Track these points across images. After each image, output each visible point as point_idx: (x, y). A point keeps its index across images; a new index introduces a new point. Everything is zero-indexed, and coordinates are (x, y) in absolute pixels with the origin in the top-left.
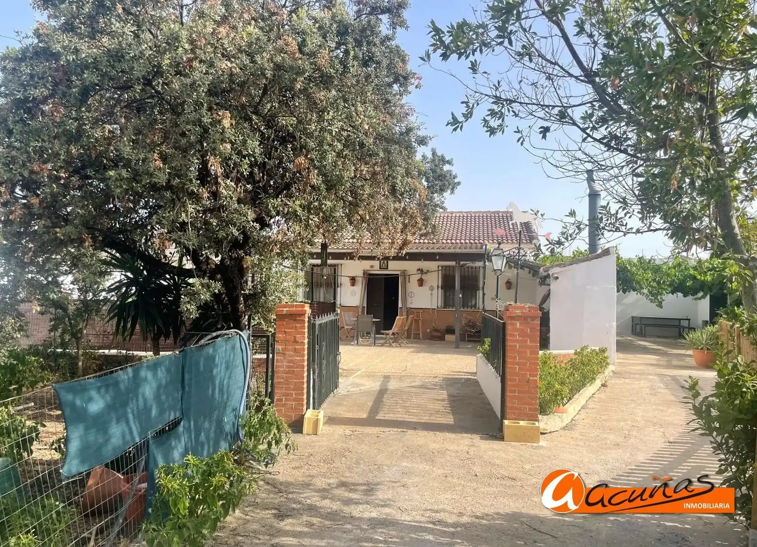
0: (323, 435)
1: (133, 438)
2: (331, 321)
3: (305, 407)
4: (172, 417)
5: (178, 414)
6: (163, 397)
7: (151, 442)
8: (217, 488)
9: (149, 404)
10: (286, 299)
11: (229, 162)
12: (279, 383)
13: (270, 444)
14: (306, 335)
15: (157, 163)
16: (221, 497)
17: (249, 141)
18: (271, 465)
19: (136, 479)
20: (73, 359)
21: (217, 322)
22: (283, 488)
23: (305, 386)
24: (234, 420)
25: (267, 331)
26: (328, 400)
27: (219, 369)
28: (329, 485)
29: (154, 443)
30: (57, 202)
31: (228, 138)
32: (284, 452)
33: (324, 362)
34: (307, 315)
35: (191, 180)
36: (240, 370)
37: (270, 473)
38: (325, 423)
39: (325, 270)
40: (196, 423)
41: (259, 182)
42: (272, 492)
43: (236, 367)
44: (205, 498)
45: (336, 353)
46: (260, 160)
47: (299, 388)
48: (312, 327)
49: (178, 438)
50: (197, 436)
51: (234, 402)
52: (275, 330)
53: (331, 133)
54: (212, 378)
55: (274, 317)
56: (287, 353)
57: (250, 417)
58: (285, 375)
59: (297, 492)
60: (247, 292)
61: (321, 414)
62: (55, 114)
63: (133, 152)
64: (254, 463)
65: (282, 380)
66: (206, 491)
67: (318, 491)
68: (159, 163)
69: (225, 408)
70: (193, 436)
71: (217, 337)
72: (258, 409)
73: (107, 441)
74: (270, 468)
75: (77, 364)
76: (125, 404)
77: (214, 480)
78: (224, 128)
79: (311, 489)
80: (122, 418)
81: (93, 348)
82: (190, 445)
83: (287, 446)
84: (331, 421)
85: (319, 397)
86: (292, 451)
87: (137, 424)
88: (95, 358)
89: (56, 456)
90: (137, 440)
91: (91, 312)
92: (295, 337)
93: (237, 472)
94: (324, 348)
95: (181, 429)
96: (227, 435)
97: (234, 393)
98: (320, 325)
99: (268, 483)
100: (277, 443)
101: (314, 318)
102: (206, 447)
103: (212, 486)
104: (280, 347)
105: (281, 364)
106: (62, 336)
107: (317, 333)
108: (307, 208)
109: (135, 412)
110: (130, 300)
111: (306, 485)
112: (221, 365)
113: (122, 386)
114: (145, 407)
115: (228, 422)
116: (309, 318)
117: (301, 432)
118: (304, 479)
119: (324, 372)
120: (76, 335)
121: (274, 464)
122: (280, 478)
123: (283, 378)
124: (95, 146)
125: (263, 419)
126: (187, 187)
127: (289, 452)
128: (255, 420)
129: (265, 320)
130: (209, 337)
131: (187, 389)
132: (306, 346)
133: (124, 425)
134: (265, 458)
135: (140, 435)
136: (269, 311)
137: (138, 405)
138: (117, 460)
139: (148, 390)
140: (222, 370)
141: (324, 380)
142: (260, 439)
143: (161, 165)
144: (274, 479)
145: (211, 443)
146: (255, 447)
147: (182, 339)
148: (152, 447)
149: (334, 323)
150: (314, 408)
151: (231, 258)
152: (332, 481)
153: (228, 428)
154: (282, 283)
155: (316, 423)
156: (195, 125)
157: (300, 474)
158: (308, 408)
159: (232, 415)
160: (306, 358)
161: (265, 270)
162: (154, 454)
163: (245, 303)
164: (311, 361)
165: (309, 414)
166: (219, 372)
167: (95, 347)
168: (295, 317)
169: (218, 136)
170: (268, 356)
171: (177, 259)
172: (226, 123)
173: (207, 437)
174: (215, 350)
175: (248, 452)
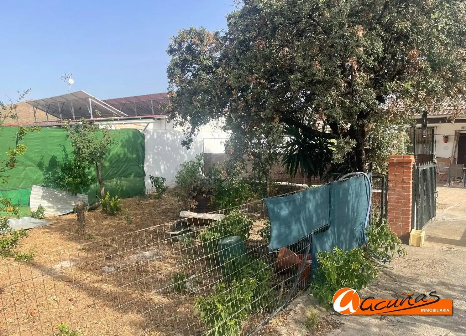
0: (424, 248)
1: (304, 233)
2: (430, 168)
3: (410, 228)
4: (324, 224)
5: (327, 222)
6: (319, 211)
7: (313, 237)
8: (355, 270)
9: (311, 214)
10: (394, 152)
11: (360, 60)
12: (391, 209)
13: (386, 249)
14: (411, 178)
15: (318, 67)
16: (357, 277)
17: (376, 44)
18: (388, 263)
19: (306, 257)
20: (264, 187)
21: (348, 167)
22: (396, 278)
23: (411, 212)
24: (361, 230)
25: (381, 174)
26: (428, 224)
27: (351, 197)
28: (432, 282)
29: (315, 237)
30: (260, 97)
31: (362, 44)
32: (397, 255)
33: (425, 197)
34: (412, 163)
35: (338, 75)
36: (364, 199)
37: (387, 268)
38: (426, 240)
39: (425, 131)
40: (338, 229)
41: (379, 71)
42: (389, 279)
43: (362, 196)
44: (347, 275)
45: (434, 191)
46: (381, 56)
47: (406, 214)
48: (416, 172)
49: (328, 236)
50: (339, 236)
51: (361, 219)
52: (387, 173)
53: (437, 29)
54: (347, 202)
55: (386, 164)
56: (397, 189)
57: (373, 229)
58: (395, 204)
59: (407, 283)
60: (368, 147)
61: (423, 234)
62: (260, 45)
63: (303, 62)
64: (376, 260)
65: (393, 208)
66: (347, 271)
67: (423, 285)
68: (319, 67)
69: (355, 222)
70: (336, 237)
71: (350, 176)
72: (378, 225)
73: (290, 233)
74: (387, 264)
75: (266, 189)
76: (299, 213)
77: (353, 265)
78: (358, 37)
79: (418, 283)
80: (298, 220)
81: (273, 180)
82: (335, 242)
83: (399, 251)
84: (430, 239)
85: (421, 222)
86: (402, 255)
87: (306, 225)
88: (275, 186)
89: (260, 239)
90: (306, 234)
91: (273, 160)
92: (403, 179)
93: (367, 263)
94: (424, 187)
95: (329, 231)
96: (357, 239)
97: (361, 212)
98: (422, 171)
99: (386, 274)
100: (392, 248)
101: (418, 165)
102: (344, 245)
103: (351, 268)
104: (391, 185)
105: (392, 197)
106: (258, 173)
107: (419, 176)
108: (416, 86)
109: (304, 218)
110: (295, 153)
111: (414, 280)
112: (353, 194)
113: (297, 202)
114: (310, 215)
115: (357, 231)
116: (414, 165)
117: (408, 244)
118: (412, 275)
119: (425, 204)
120: (266, 173)
121: (390, 262)
122: (394, 272)
123: (394, 206)
124: (279, 62)
125: (382, 232)
126: (335, 80)
127: (400, 255)
128: (376, 232)
129: (381, 166)
130: (345, 176)
131: (332, 207)
132: (411, 185)
133: (299, 225)
134: (383, 257)
135: (307, 232)
136: (383, 160)
137: (306, 215)
138: (293, 245)
139: (311, 206)
140: (354, 197)
141: (424, 209)
142: (379, 244)
143: (320, 68)
144: (390, 272)
145: (347, 242)
146: (376, 249)
147: (325, 177)
148: (314, 240)
149: (433, 169)
150: (417, 229)
151: (358, 125)
152: (434, 280)
153: (358, 235)
154: (392, 141)
155: (420, 239)
156: (340, 39)
157: (409, 272)
158: (413, 228)
159: (360, 226)
160: (411, 193)
161: (380, 132)
162: (315, 244)
163: (366, 154)
164: (415, 195)
165: (414, 232)
166: (351, 198)
167: (274, 180)
168: (403, 164)
169: (355, 44)
170: (383, 191)
171: (322, 127)
172: (360, 34)
173: (345, 238)
174: (349, 185)
175: (371, 251)
